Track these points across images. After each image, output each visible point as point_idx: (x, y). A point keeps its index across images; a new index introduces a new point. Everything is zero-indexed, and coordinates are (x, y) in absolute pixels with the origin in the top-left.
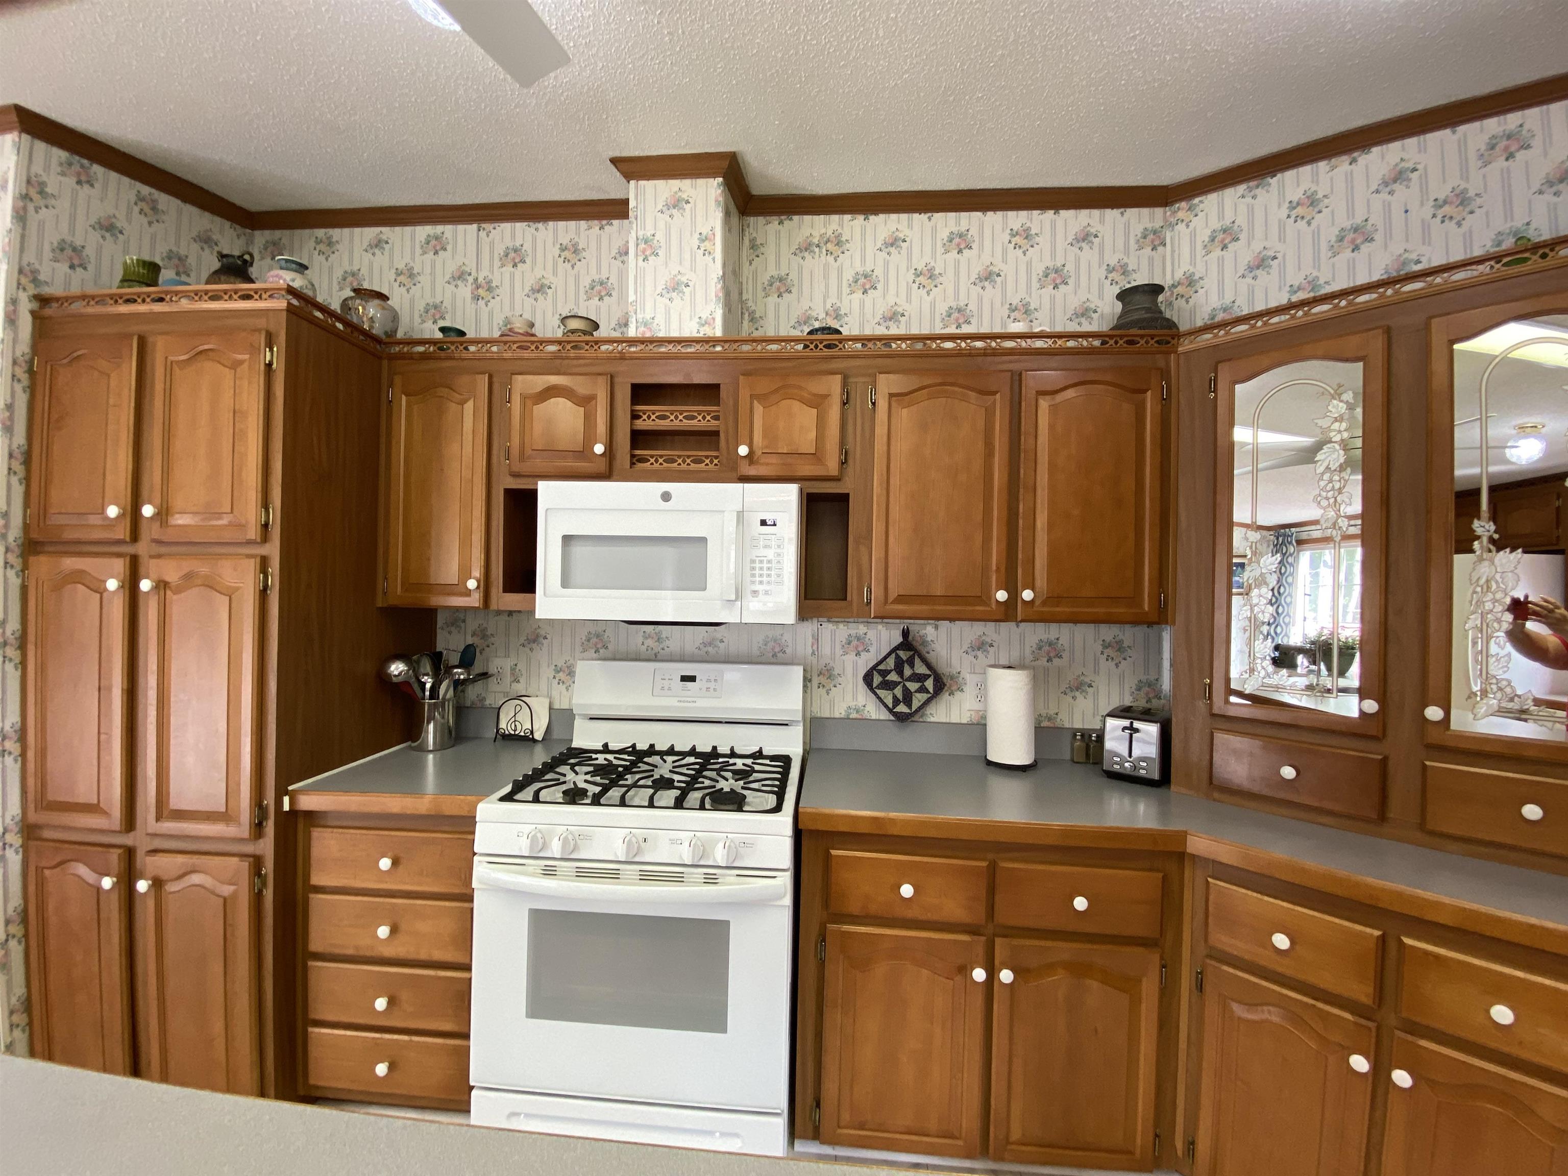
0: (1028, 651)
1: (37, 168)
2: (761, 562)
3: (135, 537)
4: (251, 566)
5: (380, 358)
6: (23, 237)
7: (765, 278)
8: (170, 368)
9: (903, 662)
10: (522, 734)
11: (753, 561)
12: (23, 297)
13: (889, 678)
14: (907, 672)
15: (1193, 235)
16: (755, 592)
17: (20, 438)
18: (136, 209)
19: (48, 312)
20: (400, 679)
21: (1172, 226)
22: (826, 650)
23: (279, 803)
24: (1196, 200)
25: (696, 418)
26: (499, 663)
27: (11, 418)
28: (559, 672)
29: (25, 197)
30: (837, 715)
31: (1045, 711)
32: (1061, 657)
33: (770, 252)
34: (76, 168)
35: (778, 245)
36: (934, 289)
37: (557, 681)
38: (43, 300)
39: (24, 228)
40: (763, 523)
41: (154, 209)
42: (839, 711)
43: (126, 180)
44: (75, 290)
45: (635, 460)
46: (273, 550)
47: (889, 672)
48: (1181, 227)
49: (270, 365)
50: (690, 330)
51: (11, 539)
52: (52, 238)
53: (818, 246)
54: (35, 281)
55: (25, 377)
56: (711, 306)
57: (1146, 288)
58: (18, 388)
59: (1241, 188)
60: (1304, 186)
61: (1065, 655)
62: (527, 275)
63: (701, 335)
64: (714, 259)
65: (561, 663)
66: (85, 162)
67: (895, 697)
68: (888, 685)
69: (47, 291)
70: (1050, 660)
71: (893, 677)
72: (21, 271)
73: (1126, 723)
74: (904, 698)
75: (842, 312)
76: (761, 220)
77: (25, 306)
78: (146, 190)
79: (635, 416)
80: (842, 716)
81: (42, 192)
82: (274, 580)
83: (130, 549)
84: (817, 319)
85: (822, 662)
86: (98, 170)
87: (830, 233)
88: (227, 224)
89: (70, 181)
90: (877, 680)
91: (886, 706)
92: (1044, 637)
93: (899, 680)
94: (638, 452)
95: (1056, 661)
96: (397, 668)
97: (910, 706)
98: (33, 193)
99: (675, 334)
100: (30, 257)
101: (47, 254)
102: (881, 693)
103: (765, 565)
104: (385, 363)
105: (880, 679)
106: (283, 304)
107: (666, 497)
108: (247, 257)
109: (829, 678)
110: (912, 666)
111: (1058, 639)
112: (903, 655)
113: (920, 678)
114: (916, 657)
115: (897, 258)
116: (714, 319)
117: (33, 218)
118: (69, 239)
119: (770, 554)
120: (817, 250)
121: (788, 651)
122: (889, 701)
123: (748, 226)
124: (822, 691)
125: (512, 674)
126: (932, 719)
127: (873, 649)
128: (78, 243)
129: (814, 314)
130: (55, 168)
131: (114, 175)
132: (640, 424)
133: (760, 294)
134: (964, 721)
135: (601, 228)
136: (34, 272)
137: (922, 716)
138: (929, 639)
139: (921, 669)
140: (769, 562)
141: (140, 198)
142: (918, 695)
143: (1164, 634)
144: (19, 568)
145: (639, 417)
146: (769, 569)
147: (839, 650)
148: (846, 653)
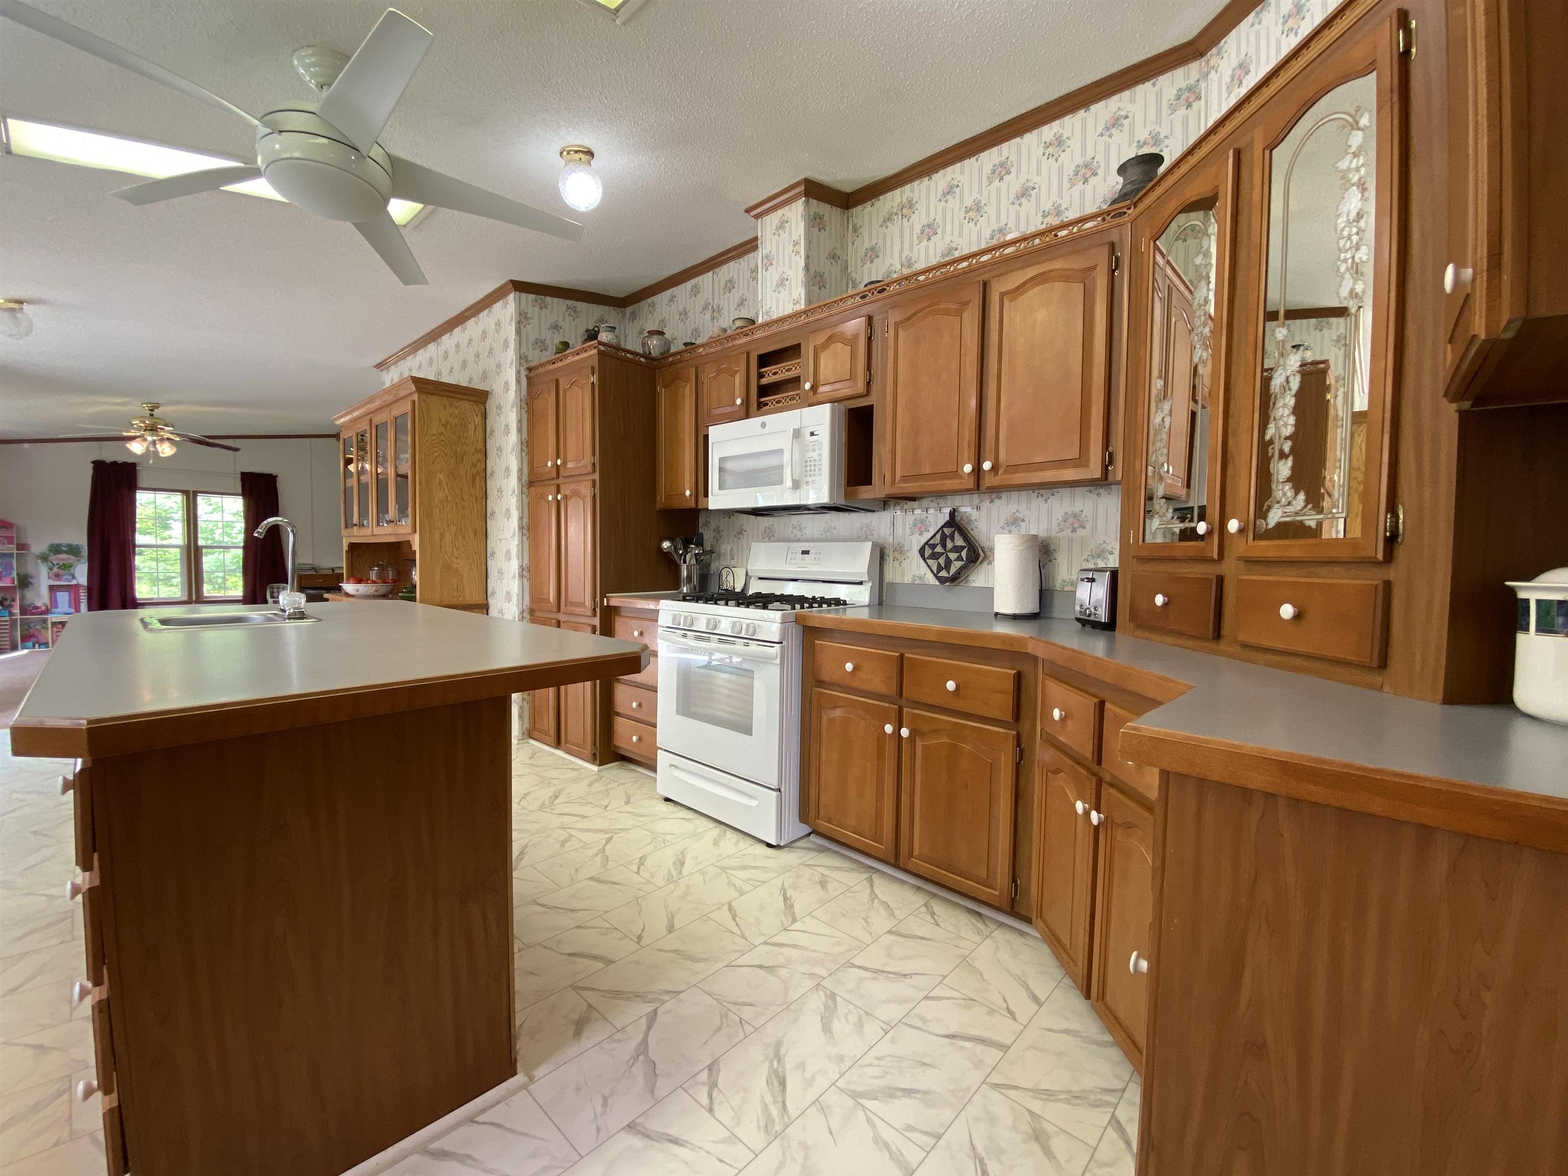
0: (1054, 523)
1: (523, 307)
2: (810, 461)
3: (558, 476)
4: (589, 484)
5: (655, 369)
6: (520, 341)
7: (861, 253)
8: (565, 391)
9: (946, 537)
10: (729, 589)
11: (806, 462)
12: (522, 369)
13: (936, 550)
14: (949, 545)
15: (1220, 78)
16: (807, 482)
17: (525, 435)
18: (567, 314)
19: (532, 374)
20: (667, 550)
21: (1206, 76)
22: (899, 531)
23: (602, 601)
24: (1222, 42)
25: (791, 370)
26: (725, 548)
27: (521, 426)
29: (519, 322)
30: (906, 582)
31: (1069, 577)
32: (1084, 527)
33: (865, 231)
34: (539, 301)
35: (871, 222)
36: (980, 219)
38: (530, 369)
39: (520, 337)
40: (812, 434)
41: (575, 311)
42: (908, 579)
43: (561, 300)
44: (544, 360)
45: (760, 405)
46: (596, 476)
47: (937, 545)
48: (1212, 74)
49: (593, 383)
50: (788, 310)
51: (523, 481)
52: (532, 338)
53: (896, 214)
54: (527, 361)
55: (525, 406)
56: (798, 290)
57: (1132, 162)
58: (523, 412)
61: (1088, 526)
62: (736, 295)
64: (800, 257)
66: (543, 297)
67: (939, 565)
68: (935, 556)
69: (532, 364)
70: (1074, 531)
71: (939, 549)
72: (520, 358)
73: (1089, 574)
74: (946, 566)
75: (913, 261)
76: (860, 208)
77: (524, 373)
78: (570, 303)
79: (761, 376)
80: (910, 582)
81: (525, 318)
82: (597, 491)
83: (556, 482)
84: (895, 272)
85: (896, 542)
86: (548, 299)
87: (904, 200)
88: (612, 308)
89: (537, 309)
90: (928, 552)
91: (932, 570)
92: (1069, 510)
93: (943, 551)
94: (762, 400)
95: (1080, 532)
96: (666, 545)
97: (948, 572)
98: (523, 320)
100: (524, 350)
101: (531, 347)
102: (930, 562)
103: (812, 464)
104: (657, 371)
105: (930, 551)
106: (595, 351)
107: (763, 425)
108: (596, 329)
109: (901, 553)
110: (953, 540)
111: (1082, 511)
112: (947, 531)
113: (957, 549)
114: (956, 532)
115: (953, 202)
117: (523, 330)
118: (539, 337)
119: (815, 455)
120: (895, 217)
121: (875, 534)
122: (935, 569)
123: (852, 216)
124: (896, 563)
125: (731, 554)
126: (974, 585)
127: (929, 529)
128: (543, 338)
129: (893, 269)
130: (530, 304)
131: (555, 299)
132: (764, 381)
133: (860, 263)
136: (526, 357)
137: (966, 583)
138: (973, 518)
139: (959, 542)
140: (815, 461)
141: (568, 308)
142: (956, 563)
144: (527, 494)
145: (763, 376)
146: (814, 465)
147: (908, 531)
148: (913, 534)
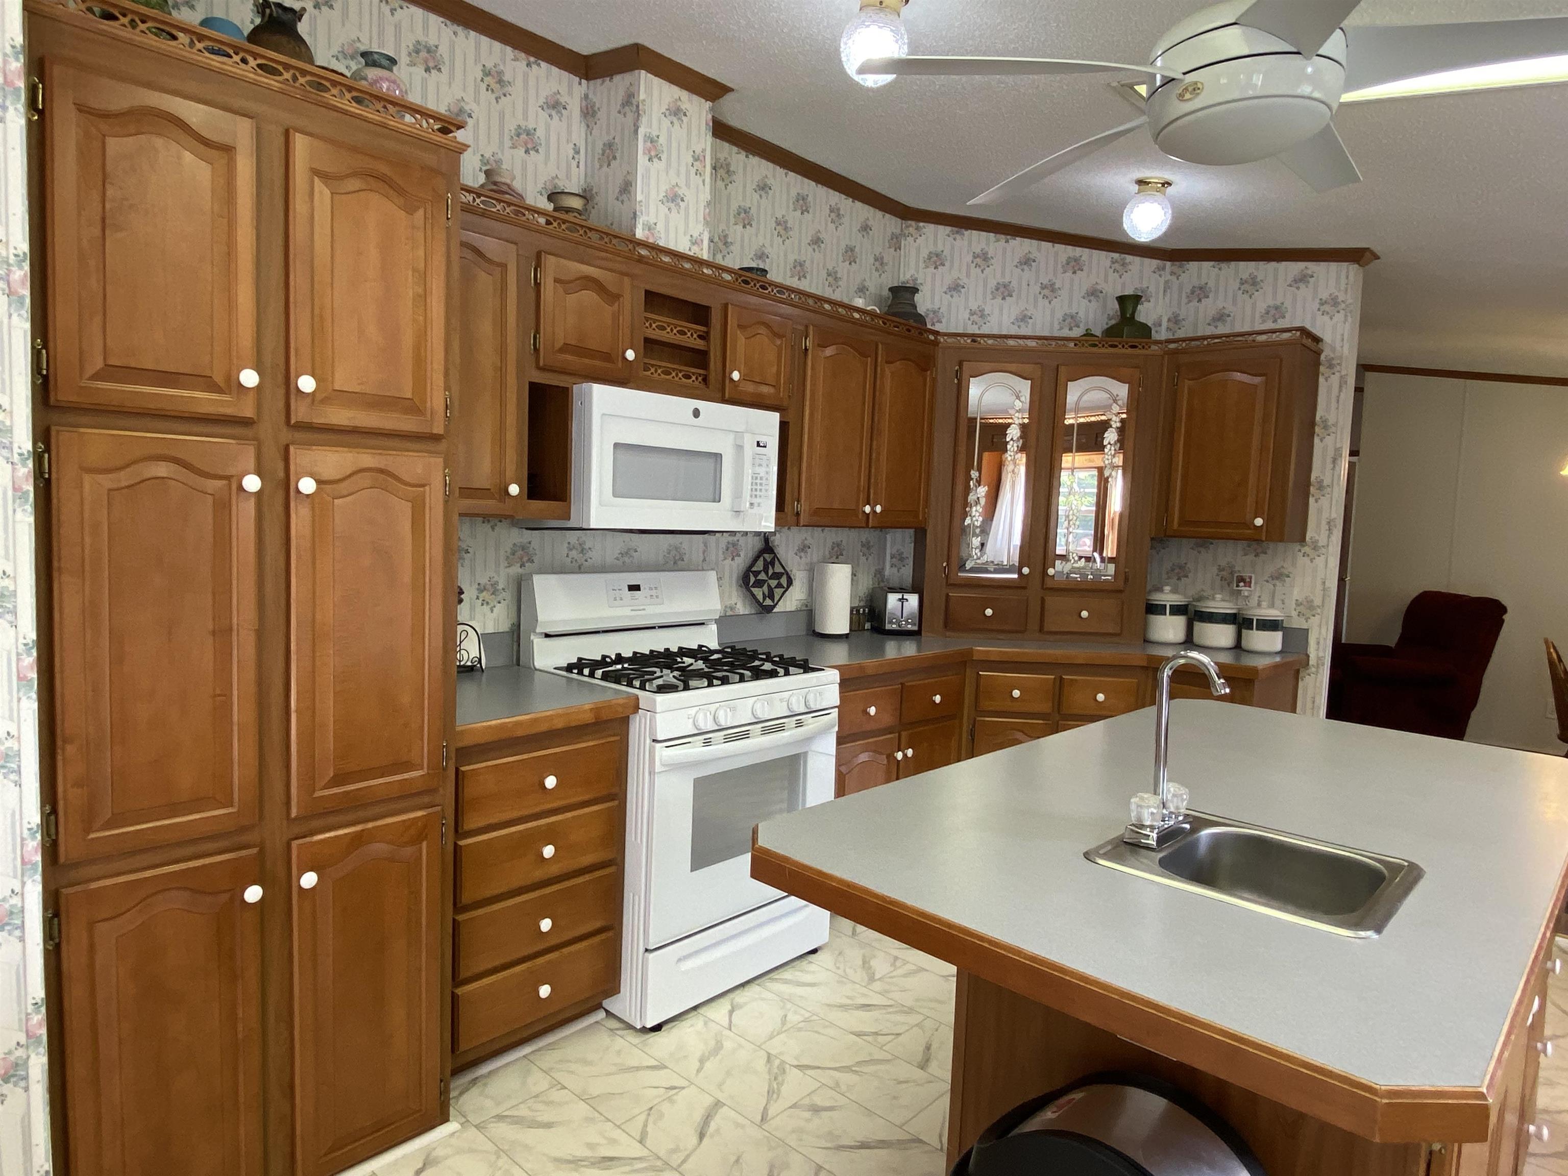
0: (827, 553)
2: (757, 479)
9: (768, 563)
10: (469, 664)
11: (752, 477)
13: (759, 577)
14: (770, 571)
15: (918, 250)
16: (752, 504)
21: (905, 236)
22: (712, 556)
24: (921, 224)
25: (686, 334)
28: (482, 591)
37: (480, 601)
40: (758, 445)
46: (445, 446)
47: (759, 572)
48: (910, 239)
50: (682, 245)
56: (700, 227)
59: (948, 229)
60: (983, 245)
63: (691, 254)
64: (704, 181)
65: (484, 581)
67: (765, 592)
68: (759, 587)
71: (762, 576)
73: (900, 596)
74: (769, 594)
90: (751, 581)
91: (758, 601)
93: (766, 578)
94: (645, 361)
97: (773, 600)
99: (672, 246)
102: (755, 590)
103: (758, 481)
105: (753, 579)
107: (697, 413)
110: (773, 566)
112: (768, 557)
113: (778, 576)
114: (773, 559)
116: (702, 241)
119: (762, 471)
121: (686, 558)
122: (760, 597)
126: (783, 609)
127: (742, 554)
134: (793, 609)
135: (529, 65)
138: (776, 543)
139: (778, 568)
140: (761, 479)
142: (777, 590)
143: (888, 536)
146: (761, 484)
147: (721, 556)
148: (725, 559)
